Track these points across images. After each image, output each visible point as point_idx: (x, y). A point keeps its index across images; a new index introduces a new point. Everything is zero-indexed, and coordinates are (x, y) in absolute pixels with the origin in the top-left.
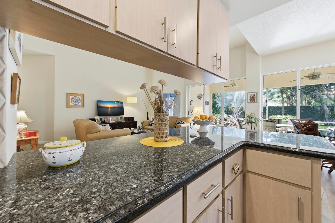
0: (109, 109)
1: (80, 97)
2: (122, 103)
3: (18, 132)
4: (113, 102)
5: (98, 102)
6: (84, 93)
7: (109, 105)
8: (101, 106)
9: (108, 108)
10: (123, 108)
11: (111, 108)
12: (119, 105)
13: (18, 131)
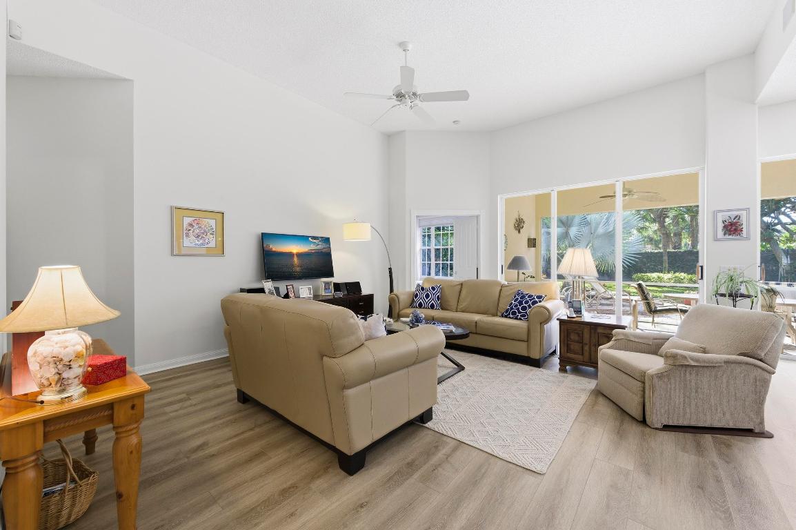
0: (295, 259)
1: (212, 223)
2: (327, 240)
3: (54, 371)
4: (304, 238)
5: (264, 237)
6: (222, 210)
7: (295, 248)
8: (274, 249)
9: (291, 255)
10: (328, 255)
11: (299, 255)
12: (319, 247)
13: (52, 365)
